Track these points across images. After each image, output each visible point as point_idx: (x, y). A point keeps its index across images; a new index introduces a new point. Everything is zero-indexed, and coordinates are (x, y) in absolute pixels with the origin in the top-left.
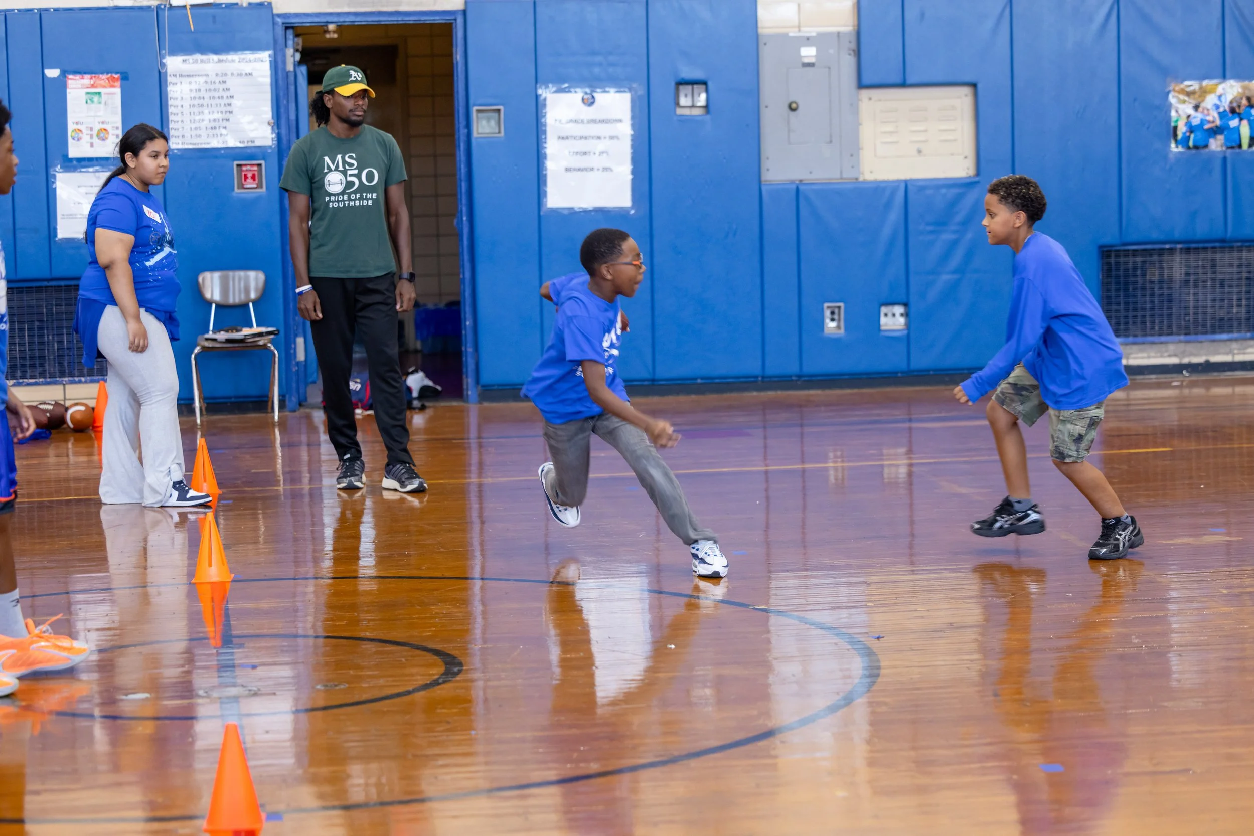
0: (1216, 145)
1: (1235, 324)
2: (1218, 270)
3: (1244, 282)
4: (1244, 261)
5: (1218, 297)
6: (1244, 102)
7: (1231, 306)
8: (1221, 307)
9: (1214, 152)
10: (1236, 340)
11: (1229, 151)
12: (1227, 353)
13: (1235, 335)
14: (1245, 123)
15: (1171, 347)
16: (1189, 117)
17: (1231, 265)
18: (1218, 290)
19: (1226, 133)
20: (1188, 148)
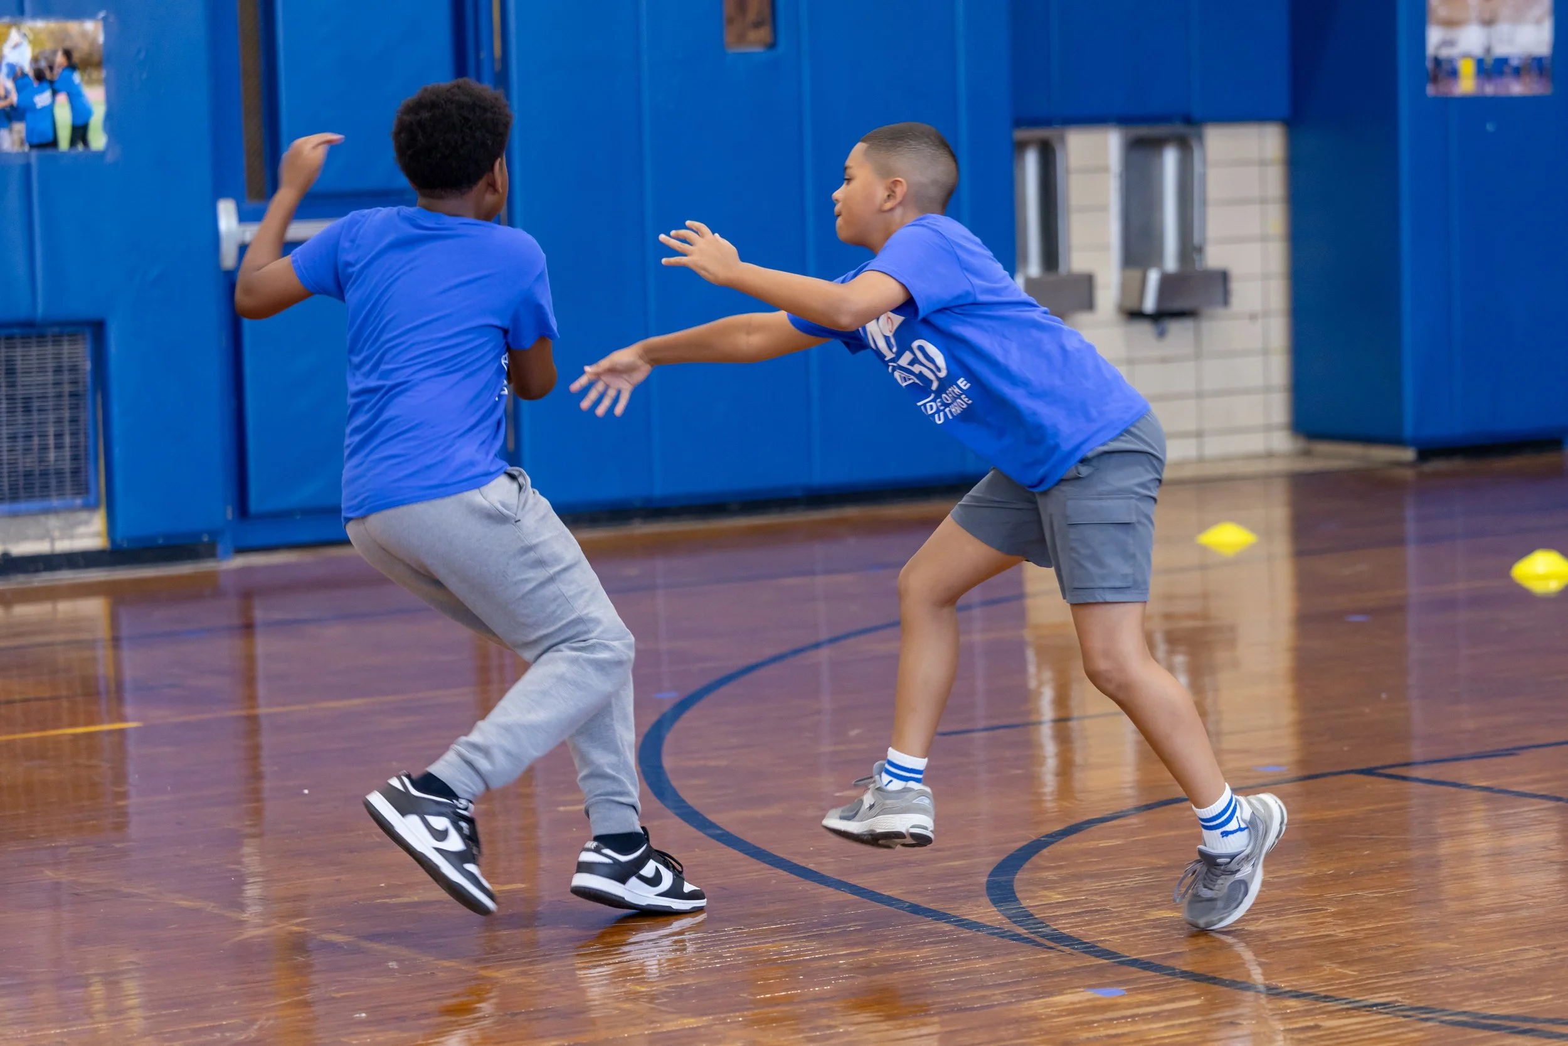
0: (11, 140)
1: (53, 482)
2: (20, 379)
3: (66, 401)
4: (66, 363)
5: (20, 430)
6: (60, 59)
7: (44, 448)
8: (27, 450)
10: (55, 511)
11: (34, 154)
12: (40, 538)
13: (55, 502)
14: (62, 98)
17: (42, 370)
18: (20, 418)
19: (29, 116)
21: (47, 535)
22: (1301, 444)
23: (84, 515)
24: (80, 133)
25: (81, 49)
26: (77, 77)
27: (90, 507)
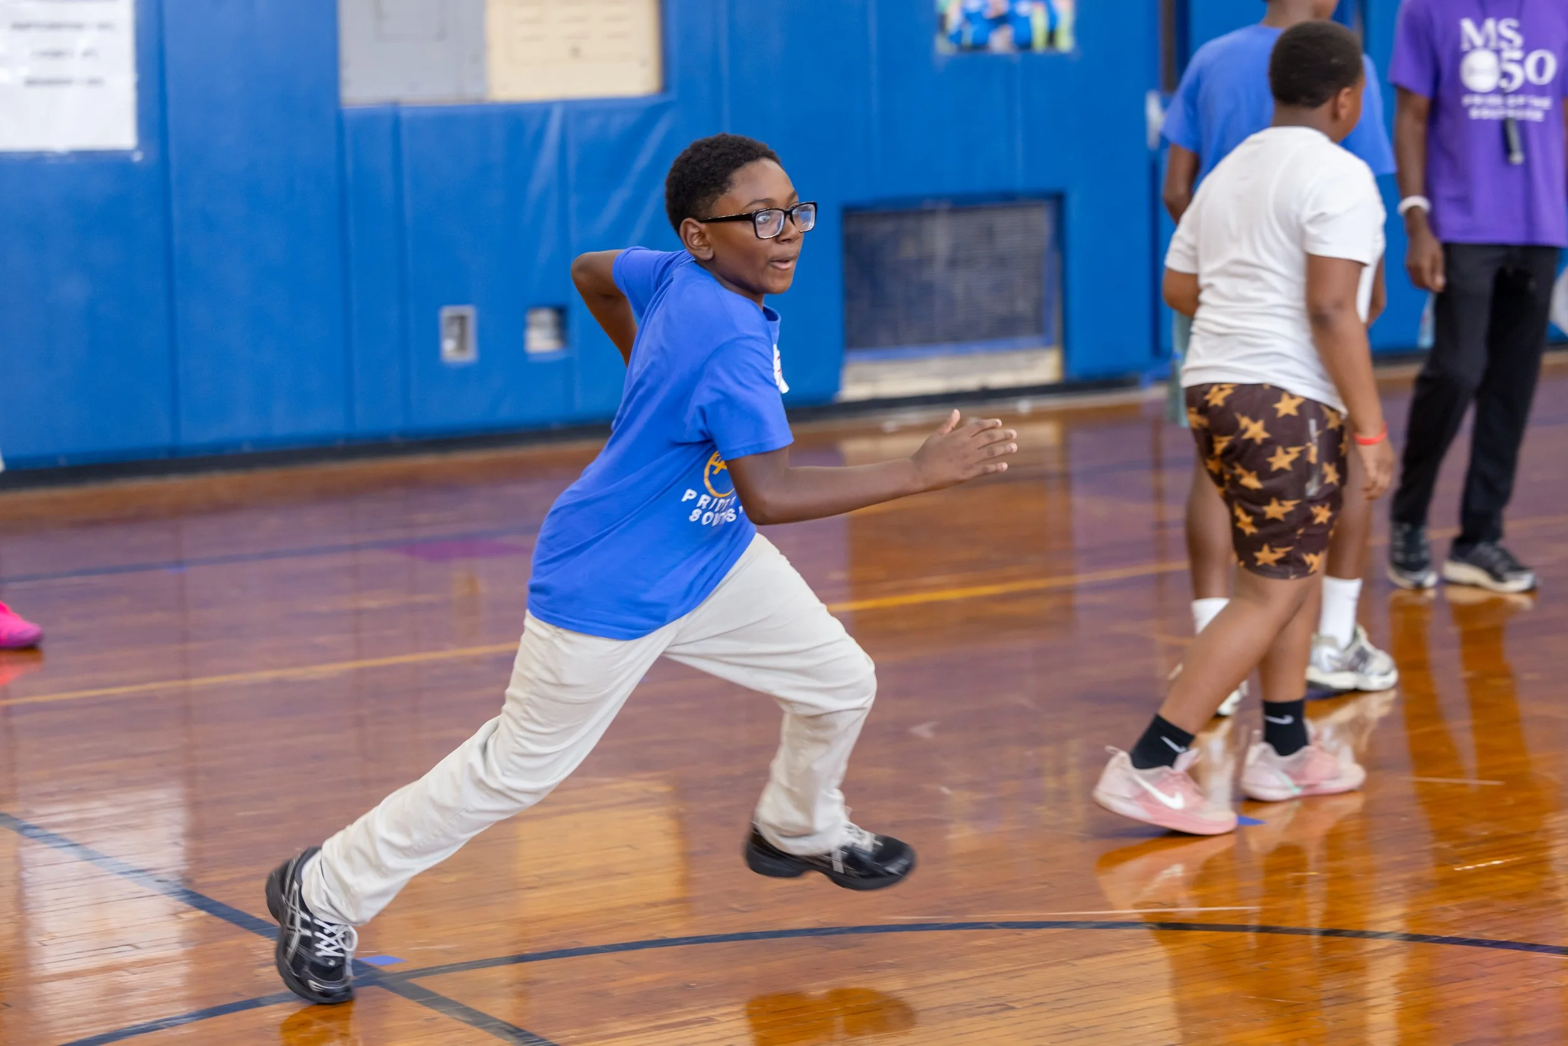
0: (1000, 41)
1: (1020, 325)
4: (1032, 230)
8: (1002, 300)
10: (1021, 348)
11: (1016, 52)
12: (1010, 372)
13: (1021, 341)
14: (1040, 7)
15: (935, 364)
19: (1013, 22)
20: (961, 48)
21: (1014, 371)
23: (1040, 353)
24: (1051, 36)
27: (1048, 344)
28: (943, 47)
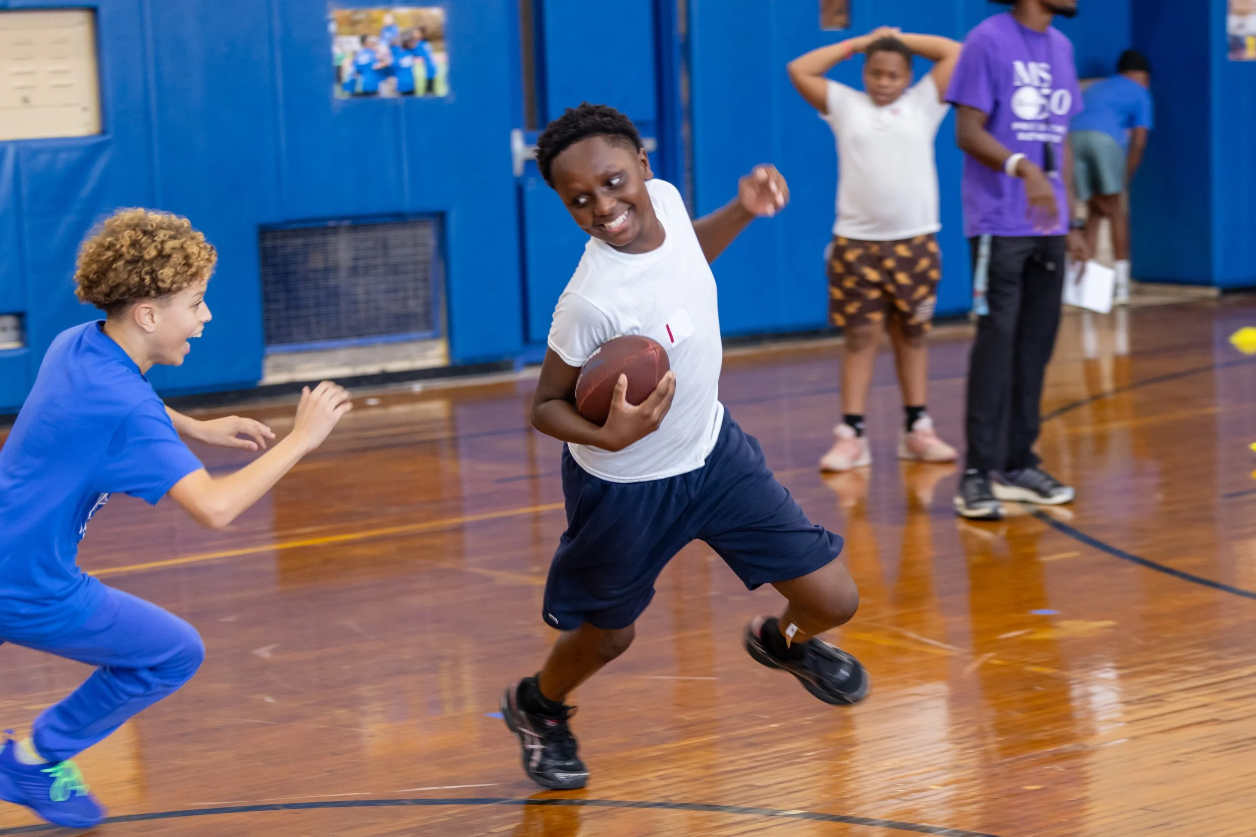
0: (387, 89)
1: (412, 321)
2: (391, 252)
3: (420, 267)
4: (420, 241)
5: (391, 287)
6: (417, 34)
7: (406, 299)
8: (395, 300)
9: (384, 101)
10: (413, 341)
11: (401, 98)
12: (405, 359)
13: (414, 334)
14: (419, 61)
15: (343, 355)
16: (355, 54)
17: (405, 245)
18: (391, 278)
19: (397, 74)
20: (355, 95)
21: (408, 358)
22: (1136, 286)
23: (430, 344)
24: (430, 84)
25: (431, 26)
26: (428, 47)
27: (436, 337)
28: (339, 94)
